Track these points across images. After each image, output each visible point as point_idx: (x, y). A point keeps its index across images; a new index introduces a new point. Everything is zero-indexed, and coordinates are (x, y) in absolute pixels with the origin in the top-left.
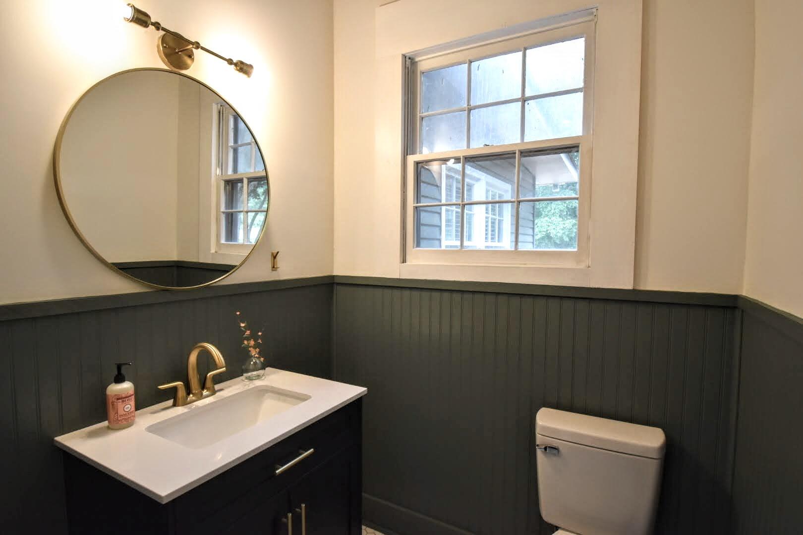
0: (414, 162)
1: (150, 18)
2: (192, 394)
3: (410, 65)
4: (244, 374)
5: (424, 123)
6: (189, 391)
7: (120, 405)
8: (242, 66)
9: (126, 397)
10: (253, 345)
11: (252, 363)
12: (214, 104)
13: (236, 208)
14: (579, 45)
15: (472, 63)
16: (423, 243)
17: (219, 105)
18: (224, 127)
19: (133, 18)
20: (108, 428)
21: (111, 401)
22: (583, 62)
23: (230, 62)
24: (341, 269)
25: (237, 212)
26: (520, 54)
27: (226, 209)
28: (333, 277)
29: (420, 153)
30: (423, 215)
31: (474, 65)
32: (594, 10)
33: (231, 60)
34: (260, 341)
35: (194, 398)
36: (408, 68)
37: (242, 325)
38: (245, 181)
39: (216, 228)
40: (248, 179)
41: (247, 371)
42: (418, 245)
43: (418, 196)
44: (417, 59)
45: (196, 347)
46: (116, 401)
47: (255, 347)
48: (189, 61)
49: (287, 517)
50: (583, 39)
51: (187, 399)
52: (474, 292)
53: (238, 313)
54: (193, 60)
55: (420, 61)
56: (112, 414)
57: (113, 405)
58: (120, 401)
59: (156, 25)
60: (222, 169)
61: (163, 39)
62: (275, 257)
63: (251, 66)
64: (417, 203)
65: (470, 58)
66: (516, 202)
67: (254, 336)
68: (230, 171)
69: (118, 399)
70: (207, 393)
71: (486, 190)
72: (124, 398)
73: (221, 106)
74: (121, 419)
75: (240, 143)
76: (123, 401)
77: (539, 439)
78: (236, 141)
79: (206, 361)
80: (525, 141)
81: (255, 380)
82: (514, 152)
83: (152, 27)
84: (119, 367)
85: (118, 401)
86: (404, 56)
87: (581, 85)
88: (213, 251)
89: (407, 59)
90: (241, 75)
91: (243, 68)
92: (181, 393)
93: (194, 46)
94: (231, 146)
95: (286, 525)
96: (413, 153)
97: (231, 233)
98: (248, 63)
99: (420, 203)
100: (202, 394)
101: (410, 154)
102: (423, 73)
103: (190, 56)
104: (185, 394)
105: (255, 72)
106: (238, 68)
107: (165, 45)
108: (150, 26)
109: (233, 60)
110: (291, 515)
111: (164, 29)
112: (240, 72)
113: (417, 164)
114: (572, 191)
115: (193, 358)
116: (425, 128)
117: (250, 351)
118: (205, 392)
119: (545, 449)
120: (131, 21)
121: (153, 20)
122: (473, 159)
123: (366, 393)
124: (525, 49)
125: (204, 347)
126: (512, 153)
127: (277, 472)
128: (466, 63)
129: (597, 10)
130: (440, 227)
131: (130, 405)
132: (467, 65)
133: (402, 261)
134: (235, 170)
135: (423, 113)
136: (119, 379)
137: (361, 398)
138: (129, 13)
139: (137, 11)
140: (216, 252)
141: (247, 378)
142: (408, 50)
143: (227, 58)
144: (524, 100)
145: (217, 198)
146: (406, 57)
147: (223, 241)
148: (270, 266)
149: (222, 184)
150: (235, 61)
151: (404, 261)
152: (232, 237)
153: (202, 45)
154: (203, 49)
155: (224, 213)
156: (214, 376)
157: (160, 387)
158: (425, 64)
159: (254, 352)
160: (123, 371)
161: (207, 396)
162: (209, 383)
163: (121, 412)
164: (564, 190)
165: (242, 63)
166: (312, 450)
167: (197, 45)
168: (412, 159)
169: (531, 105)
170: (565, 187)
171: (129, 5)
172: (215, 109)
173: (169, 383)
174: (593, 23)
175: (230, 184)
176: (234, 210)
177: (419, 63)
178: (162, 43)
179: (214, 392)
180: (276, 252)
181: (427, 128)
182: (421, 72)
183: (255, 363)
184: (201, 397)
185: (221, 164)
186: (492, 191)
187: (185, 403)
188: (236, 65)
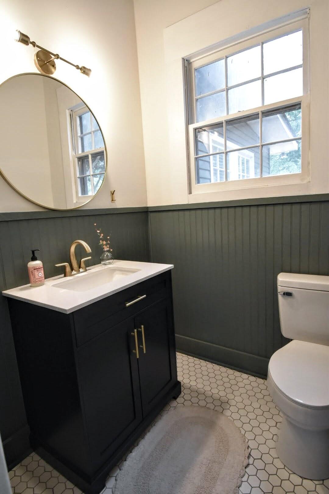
0: (193, 128)
1: (29, 39)
2: (75, 270)
3: (187, 64)
4: (102, 263)
5: (198, 103)
6: (72, 269)
7: (36, 273)
8: (84, 70)
9: (39, 268)
10: (105, 244)
11: (105, 255)
12: (67, 110)
13: (86, 174)
14: (298, 36)
15: (228, 58)
16: (201, 180)
17: (70, 110)
18: (74, 124)
19: (19, 39)
20: (31, 286)
21: (31, 271)
22: (302, 47)
23: (77, 67)
24: (152, 202)
25: (86, 176)
26: (260, 47)
27: (80, 175)
28: (148, 208)
29: (196, 123)
30: (201, 163)
31: (229, 59)
32: (308, 10)
33: (78, 66)
34: (109, 242)
35: (75, 273)
36: (186, 67)
37: (98, 231)
38: (90, 157)
39: (75, 187)
40: (91, 155)
41: (103, 260)
42: (198, 182)
43: (197, 150)
44: (191, 61)
45: (74, 243)
46: (33, 270)
47: (106, 245)
48: (53, 70)
49: (134, 332)
50: (301, 31)
51: (72, 272)
52: (235, 207)
53: (95, 224)
54: (55, 68)
55: (194, 62)
56: (32, 278)
57: (32, 273)
58: (36, 270)
59: (33, 43)
60: (75, 152)
61: (38, 55)
62: (113, 194)
63: (90, 70)
64: (196, 155)
65: (227, 54)
66: (260, 146)
67: (104, 239)
68: (80, 152)
69: (34, 269)
70: (83, 270)
71: (238, 156)
72: (38, 269)
73: (71, 111)
74: (37, 280)
75: (84, 133)
76: (37, 271)
77: (280, 289)
78: (82, 132)
79: (80, 251)
80: (265, 104)
81: (108, 265)
82: (258, 113)
83: (30, 45)
84: (33, 252)
85: (35, 270)
86: (183, 59)
87: (301, 62)
88: (75, 202)
89: (185, 60)
90: (85, 75)
91: (85, 71)
92: (68, 269)
93: (56, 57)
94: (79, 136)
95: (134, 336)
96: (192, 123)
97: (84, 190)
98: (88, 68)
99: (198, 155)
100: (79, 271)
101: (190, 124)
102: (196, 70)
103: (54, 66)
104: (70, 270)
105: (92, 74)
106: (82, 71)
107: (38, 59)
108: (30, 44)
109: (79, 66)
110: (136, 330)
111: (38, 47)
112: (83, 74)
113: (195, 129)
114: (293, 163)
115: (73, 249)
116: (199, 107)
117: (104, 248)
118: (81, 270)
119: (284, 294)
120: (19, 41)
121: (31, 41)
122: (231, 122)
123: (173, 267)
124: (263, 43)
125: (78, 242)
126: (256, 114)
127: (127, 305)
128: (224, 59)
129: (310, 9)
130: (210, 171)
131: (41, 274)
132: (224, 61)
133: (189, 193)
134: (83, 150)
135: (197, 96)
136: (34, 259)
137: (170, 270)
138: (18, 36)
139: (22, 34)
140: (76, 202)
141: (103, 264)
142: (185, 54)
143: (76, 65)
144: (263, 78)
145: (74, 170)
146: (184, 60)
147: (80, 195)
148: (110, 200)
149: (76, 160)
150: (80, 67)
151: (190, 193)
152: (85, 192)
153: (60, 56)
154: (61, 59)
155: (79, 178)
156: (85, 261)
157: (56, 265)
158: (196, 64)
159: (106, 249)
160: (36, 255)
161: (82, 272)
162: (83, 265)
163: (37, 277)
164: (288, 162)
165: (84, 67)
166: (145, 296)
167: (57, 56)
168: (191, 127)
169: (267, 81)
170: (288, 160)
171: (17, 30)
172: (68, 113)
173: (61, 263)
174: (307, 19)
175: (81, 160)
176: (84, 176)
177: (193, 63)
178: (37, 58)
179: (86, 270)
180: (113, 191)
181: (200, 106)
182: (194, 69)
183: (107, 255)
184: (79, 272)
185: (75, 148)
186: (242, 158)
187: (71, 275)
188: (81, 69)
